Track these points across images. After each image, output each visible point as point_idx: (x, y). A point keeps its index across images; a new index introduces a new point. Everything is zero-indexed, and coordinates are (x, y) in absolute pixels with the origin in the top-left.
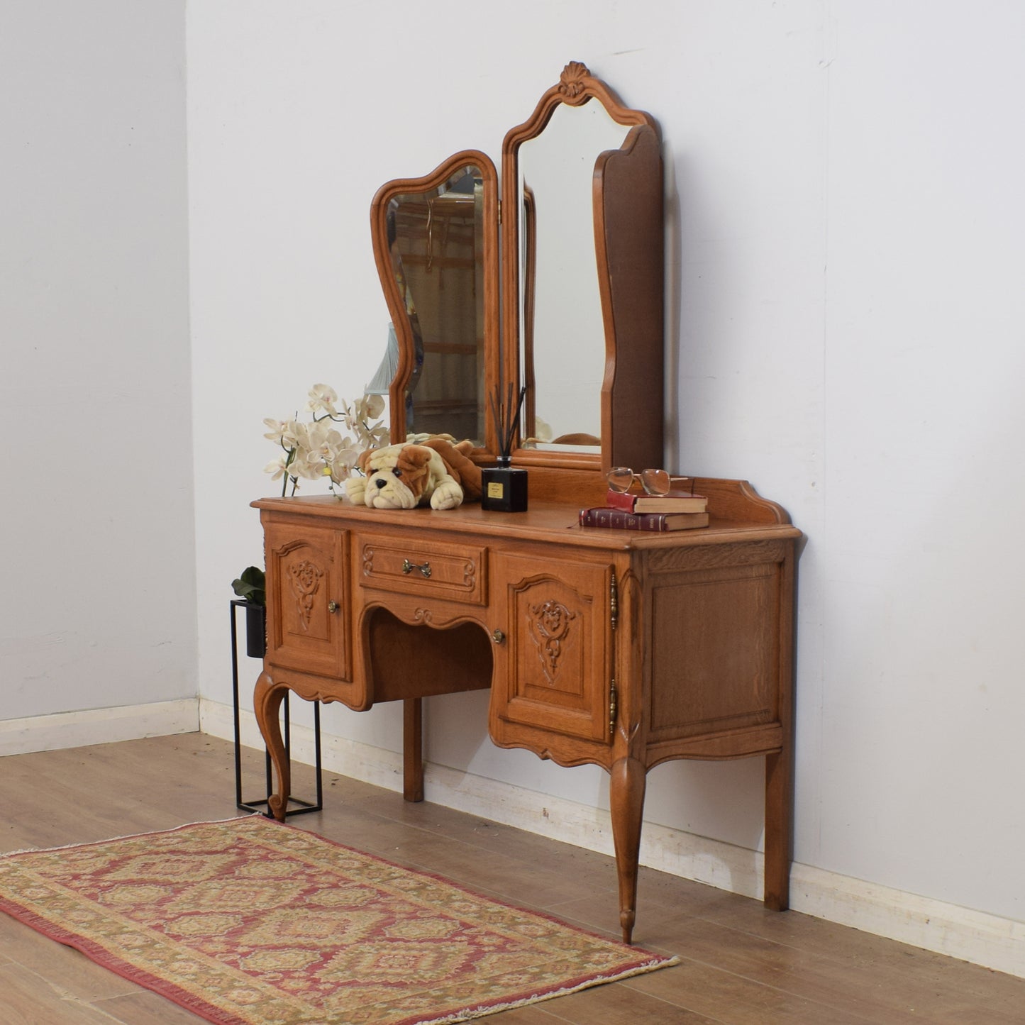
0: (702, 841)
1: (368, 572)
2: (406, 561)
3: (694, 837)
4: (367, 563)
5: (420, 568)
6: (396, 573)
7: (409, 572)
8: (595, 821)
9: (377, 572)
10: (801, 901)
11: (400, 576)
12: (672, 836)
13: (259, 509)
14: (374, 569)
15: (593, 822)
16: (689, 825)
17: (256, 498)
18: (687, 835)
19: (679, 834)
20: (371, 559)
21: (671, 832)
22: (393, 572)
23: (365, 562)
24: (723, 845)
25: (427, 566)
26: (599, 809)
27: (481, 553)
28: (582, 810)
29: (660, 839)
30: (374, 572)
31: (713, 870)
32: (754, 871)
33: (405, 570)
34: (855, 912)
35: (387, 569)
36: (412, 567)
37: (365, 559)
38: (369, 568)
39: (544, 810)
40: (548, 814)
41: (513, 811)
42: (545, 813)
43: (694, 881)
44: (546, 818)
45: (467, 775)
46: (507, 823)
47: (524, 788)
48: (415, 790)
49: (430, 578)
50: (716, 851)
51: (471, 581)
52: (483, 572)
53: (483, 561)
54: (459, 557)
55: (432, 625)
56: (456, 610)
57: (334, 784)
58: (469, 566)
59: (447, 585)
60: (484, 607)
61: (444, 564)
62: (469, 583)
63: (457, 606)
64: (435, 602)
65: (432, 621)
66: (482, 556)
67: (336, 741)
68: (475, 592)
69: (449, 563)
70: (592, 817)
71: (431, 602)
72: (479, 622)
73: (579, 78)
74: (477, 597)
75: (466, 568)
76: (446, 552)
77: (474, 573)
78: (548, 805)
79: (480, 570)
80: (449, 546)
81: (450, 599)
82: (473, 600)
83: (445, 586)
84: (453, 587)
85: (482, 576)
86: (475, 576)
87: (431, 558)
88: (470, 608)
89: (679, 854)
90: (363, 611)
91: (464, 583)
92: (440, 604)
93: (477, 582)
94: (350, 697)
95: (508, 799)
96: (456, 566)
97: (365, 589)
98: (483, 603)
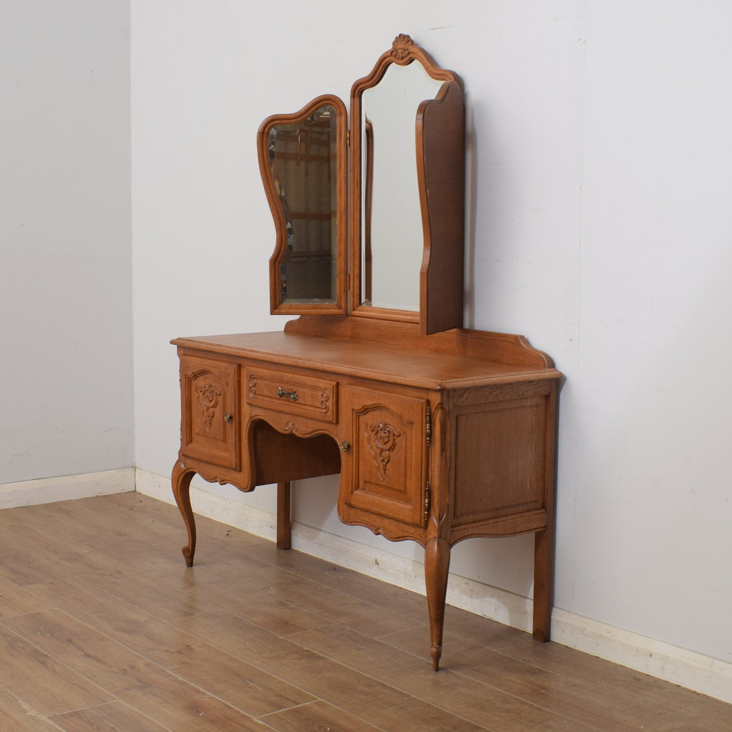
0: (490, 589)
1: (253, 394)
2: (280, 389)
3: (482, 585)
4: (252, 389)
5: (290, 394)
6: (273, 396)
7: (281, 396)
8: (413, 570)
9: (259, 395)
10: (558, 635)
11: (275, 398)
12: (466, 584)
13: (176, 346)
14: (257, 393)
15: (410, 571)
16: (479, 577)
17: (175, 338)
18: (477, 583)
19: (472, 582)
20: (255, 386)
21: (467, 581)
22: (270, 395)
23: (251, 387)
25: (295, 393)
26: (415, 561)
27: (333, 386)
28: (403, 562)
29: (458, 586)
30: (257, 395)
31: (496, 610)
32: (525, 612)
33: (279, 395)
34: (598, 645)
35: (266, 393)
36: (284, 393)
37: (251, 385)
38: (253, 392)
39: (376, 560)
40: (379, 563)
41: (354, 560)
42: (377, 563)
43: (482, 617)
44: (377, 565)
45: (322, 532)
46: (350, 568)
47: (362, 544)
48: (285, 541)
50: (498, 596)
51: (326, 405)
52: (335, 399)
53: (335, 392)
54: (317, 388)
55: (298, 435)
56: (315, 425)
57: (228, 535)
58: (325, 395)
59: (309, 407)
60: (335, 424)
61: (306, 392)
62: (324, 406)
63: (316, 422)
64: (300, 419)
65: (298, 432)
66: (334, 388)
67: (230, 503)
68: (328, 413)
69: (310, 391)
70: (410, 567)
71: (298, 418)
72: (332, 435)
73: (405, 46)
74: (330, 417)
75: (322, 396)
76: (308, 383)
77: (328, 399)
78: (379, 558)
79: (333, 398)
80: (310, 380)
81: (310, 417)
82: (328, 419)
83: (307, 407)
84: (313, 409)
85: (334, 402)
86: (329, 402)
87: (298, 387)
88: (325, 424)
89: (472, 597)
90: (249, 422)
91: (321, 407)
92: (304, 420)
93: (330, 406)
94: (239, 481)
95: (350, 550)
96: (315, 394)
97: (250, 406)
98: (335, 421)
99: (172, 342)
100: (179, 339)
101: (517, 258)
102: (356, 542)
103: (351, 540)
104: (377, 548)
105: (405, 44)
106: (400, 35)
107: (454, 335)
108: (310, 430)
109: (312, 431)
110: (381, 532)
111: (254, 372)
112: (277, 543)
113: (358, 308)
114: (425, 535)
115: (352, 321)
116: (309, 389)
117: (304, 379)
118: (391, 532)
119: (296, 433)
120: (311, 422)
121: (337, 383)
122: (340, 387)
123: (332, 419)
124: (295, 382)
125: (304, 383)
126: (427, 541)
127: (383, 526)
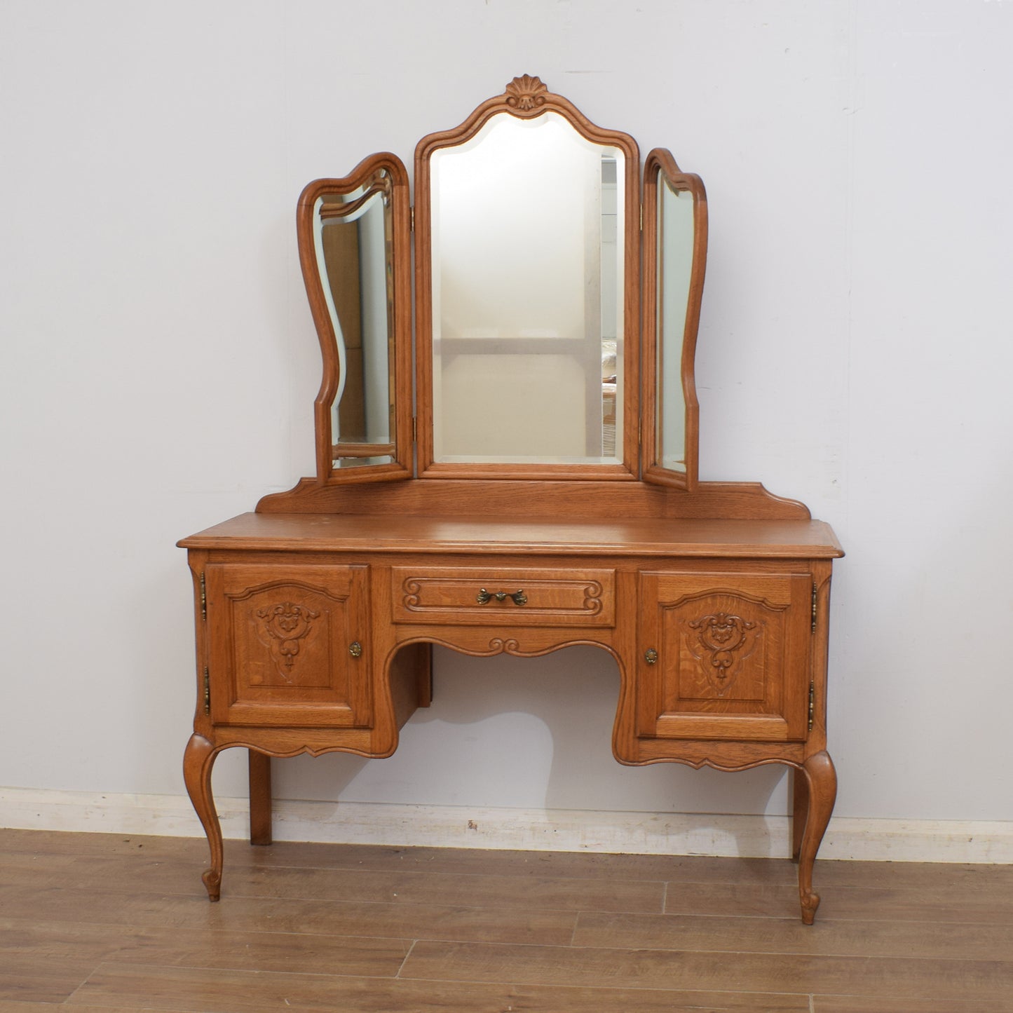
1: (411, 607)
3: (685, 816)
4: (409, 598)
6: (464, 605)
8: (548, 822)
13: (186, 549)
15: (544, 823)
18: (673, 815)
19: (664, 816)
20: (415, 594)
21: (654, 816)
23: (406, 596)
24: (723, 817)
25: (521, 594)
26: (546, 809)
27: (611, 575)
28: (526, 814)
29: (641, 825)
30: (422, 606)
31: (713, 842)
32: (766, 833)
34: (888, 847)
35: (446, 601)
37: (405, 593)
38: (413, 602)
39: (470, 822)
40: (476, 826)
41: (421, 831)
42: (472, 825)
43: (689, 856)
44: (473, 830)
45: (339, 804)
46: (411, 845)
47: (433, 806)
48: (262, 833)
49: (526, 605)
50: (716, 823)
51: (595, 604)
52: (613, 593)
53: (613, 582)
54: (574, 581)
55: (519, 654)
56: (560, 635)
57: (141, 846)
58: (592, 589)
59: (554, 611)
60: (612, 628)
61: (548, 590)
62: (591, 606)
63: (563, 631)
64: (526, 630)
65: (520, 650)
66: (613, 577)
67: (104, 797)
68: (600, 615)
69: (556, 587)
70: (542, 819)
71: (520, 630)
72: (599, 644)
73: (537, 92)
74: (606, 619)
75: (586, 591)
76: (553, 577)
77: (599, 595)
78: (475, 818)
79: (611, 592)
80: (556, 571)
81: (554, 625)
82: (599, 623)
83: (550, 612)
84: (564, 612)
85: (613, 598)
86: (601, 598)
87: (526, 585)
88: (585, 631)
89: (667, 834)
90: (393, 649)
91: (582, 607)
92: (535, 631)
93: (604, 604)
94: (368, 745)
95: (412, 819)
96: (570, 590)
97: (398, 626)
98: (613, 625)
99: (179, 545)
100: (191, 538)
101: (740, 383)
102: (420, 805)
103: (408, 805)
104: (466, 806)
105: (536, 90)
106: (526, 76)
107: (642, 491)
108: (548, 645)
109: (552, 644)
110: (708, 763)
111: (416, 573)
112: (249, 838)
113: (432, 467)
114: (802, 752)
115: (423, 486)
116: (554, 585)
117: (542, 571)
118: (731, 760)
119: (514, 653)
120: (551, 631)
121: (616, 571)
122: (619, 575)
123: (610, 621)
124: (521, 578)
125: (543, 577)
126: (807, 759)
127: (716, 754)
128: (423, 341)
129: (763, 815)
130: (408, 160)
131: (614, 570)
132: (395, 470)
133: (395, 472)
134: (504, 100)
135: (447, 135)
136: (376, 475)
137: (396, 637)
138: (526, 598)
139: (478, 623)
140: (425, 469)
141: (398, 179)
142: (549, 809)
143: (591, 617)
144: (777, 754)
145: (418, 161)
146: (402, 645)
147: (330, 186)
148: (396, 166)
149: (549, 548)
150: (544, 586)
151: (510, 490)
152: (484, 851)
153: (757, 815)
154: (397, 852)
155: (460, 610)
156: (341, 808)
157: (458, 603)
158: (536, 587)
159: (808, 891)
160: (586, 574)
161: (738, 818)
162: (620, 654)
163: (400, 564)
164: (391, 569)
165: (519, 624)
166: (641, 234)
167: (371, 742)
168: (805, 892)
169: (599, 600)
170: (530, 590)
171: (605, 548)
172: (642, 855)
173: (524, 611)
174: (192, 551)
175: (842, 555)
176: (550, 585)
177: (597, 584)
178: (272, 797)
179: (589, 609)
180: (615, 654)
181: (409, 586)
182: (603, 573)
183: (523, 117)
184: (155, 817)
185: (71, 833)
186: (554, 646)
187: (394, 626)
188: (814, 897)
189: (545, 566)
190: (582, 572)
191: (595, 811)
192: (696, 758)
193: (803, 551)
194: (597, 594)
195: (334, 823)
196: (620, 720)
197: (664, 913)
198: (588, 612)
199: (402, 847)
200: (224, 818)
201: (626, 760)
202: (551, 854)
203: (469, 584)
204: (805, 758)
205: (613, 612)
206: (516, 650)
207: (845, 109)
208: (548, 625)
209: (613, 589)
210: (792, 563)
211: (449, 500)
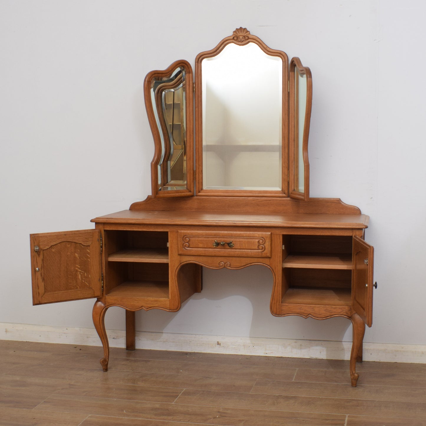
0: (313, 342)
1: (186, 248)
2: (216, 241)
3: (308, 341)
4: (185, 244)
6: (208, 247)
8: (250, 343)
9: (193, 248)
10: (367, 357)
11: (210, 248)
12: (296, 342)
13: (95, 223)
16: (304, 337)
17: (93, 218)
18: (303, 341)
19: (300, 341)
20: (188, 242)
21: (295, 341)
26: (250, 337)
28: (241, 339)
29: (290, 345)
30: (191, 247)
31: (320, 352)
32: (343, 349)
34: (396, 356)
35: (201, 246)
37: (183, 242)
38: (187, 246)
39: (218, 342)
40: (220, 344)
41: (197, 346)
42: (218, 344)
43: (310, 358)
44: (219, 346)
45: (164, 334)
46: (193, 351)
47: (203, 335)
48: (131, 345)
49: (233, 248)
50: (322, 344)
51: (262, 247)
52: (270, 243)
53: (270, 238)
54: (253, 237)
55: (231, 268)
56: (248, 260)
57: (80, 349)
58: (261, 241)
59: (245, 250)
60: (270, 258)
61: (243, 241)
62: (261, 248)
63: (250, 259)
64: (234, 258)
65: (231, 267)
66: (270, 236)
67: (67, 329)
68: (265, 252)
69: (246, 240)
70: (248, 341)
71: (231, 258)
72: (265, 265)
73: (245, 34)
74: (267, 254)
75: (258, 242)
76: (245, 236)
77: (264, 244)
78: (220, 340)
79: (269, 242)
80: (246, 233)
81: (245, 256)
82: (264, 255)
83: (244, 250)
84: (249, 251)
85: (270, 245)
86: (265, 245)
87: (234, 239)
88: (259, 259)
89: (301, 349)
90: (178, 266)
91: (257, 248)
92: (238, 259)
93: (266, 247)
94: (168, 306)
95: (193, 340)
96: (252, 241)
97: (181, 256)
98: (270, 256)
99: (92, 221)
100: (97, 218)
101: (331, 156)
102: (197, 334)
103: (192, 334)
104: (216, 335)
105: (245, 33)
106: (241, 28)
107: (289, 202)
108: (243, 264)
109: (245, 264)
110: (311, 316)
111: (188, 233)
112: (126, 347)
113: (202, 191)
114: (350, 312)
115: (198, 199)
116: (245, 239)
117: (240, 233)
118: (320, 315)
119: (229, 268)
120: (244, 259)
121: (271, 234)
122: (273, 235)
123: (269, 255)
124: (231, 236)
125: (241, 236)
126: (352, 315)
127: (314, 312)
128: (199, 138)
129: (342, 341)
130: (192, 63)
131: (270, 233)
132: (186, 192)
133: (186, 193)
134: (232, 38)
135: (209, 52)
136: (177, 194)
137: (180, 261)
138: (234, 245)
139: (214, 255)
140: (199, 192)
141: (188, 71)
142: (251, 337)
143: (261, 253)
144: (340, 313)
145: (197, 63)
146: (182, 264)
147: (158, 73)
148: (187, 65)
149: (243, 223)
150: (241, 240)
151: (234, 201)
152: (223, 355)
153: (340, 341)
154: (187, 354)
155: (207, 249)
156: (164, 336)
157: (205, 247)
158: (238, 240)
159: (354, 372)
160: (259, 234)
161: (331, 342)
162: (273, 269)
163: (182, 230)
164: (178, 232)
165: (231, 255)
166: (289, 93)
167: (170, 305)
168: (352, 372)
169: (264, 246)
170: (235, 241)
171: (266, 224)
172: (290, 358)
173: (233, 250)
174: (97, 224)
175: (367, 227)
176: (243, 239)
177: (263, 239)
178: (135, 330)
179: (260, 249)
180: (271, 269)
181: (185, 239)
182: (265, 234)
183: (240, 45)
184: (87, 338)
185: (53, 344)
186: (246, 265)
187: (179, 256)
188: (356, 375)
189: (242, 231)
190: (257, 234)
191: (270, 338)
192: (305, 314)
193: (350, 225)
194: (263, 243)
195: (161, 341)
196: (273, 297)
197: (293, 380)
198: (260, 251)
199: (189, 352)
200: (116, 339)
201: (276, 314)
202: (251, 356)
203: (210, 238)
204: (352, 314)
205: (270, 251)
206: (230, 266)
207: (375, 40)
208: (243, 256)
209: (270, 241)
210: (345, 230)
211: (209, 205)
